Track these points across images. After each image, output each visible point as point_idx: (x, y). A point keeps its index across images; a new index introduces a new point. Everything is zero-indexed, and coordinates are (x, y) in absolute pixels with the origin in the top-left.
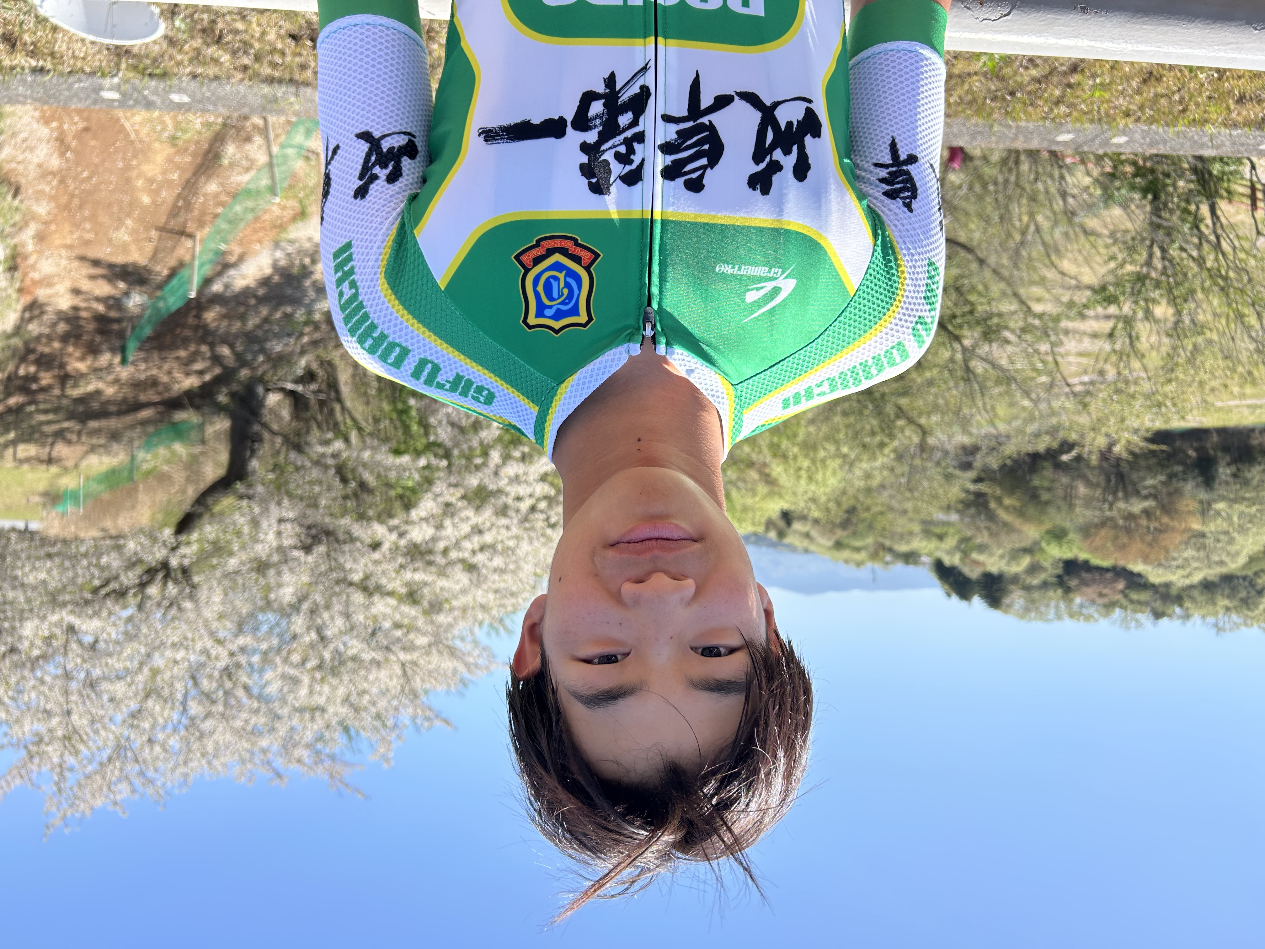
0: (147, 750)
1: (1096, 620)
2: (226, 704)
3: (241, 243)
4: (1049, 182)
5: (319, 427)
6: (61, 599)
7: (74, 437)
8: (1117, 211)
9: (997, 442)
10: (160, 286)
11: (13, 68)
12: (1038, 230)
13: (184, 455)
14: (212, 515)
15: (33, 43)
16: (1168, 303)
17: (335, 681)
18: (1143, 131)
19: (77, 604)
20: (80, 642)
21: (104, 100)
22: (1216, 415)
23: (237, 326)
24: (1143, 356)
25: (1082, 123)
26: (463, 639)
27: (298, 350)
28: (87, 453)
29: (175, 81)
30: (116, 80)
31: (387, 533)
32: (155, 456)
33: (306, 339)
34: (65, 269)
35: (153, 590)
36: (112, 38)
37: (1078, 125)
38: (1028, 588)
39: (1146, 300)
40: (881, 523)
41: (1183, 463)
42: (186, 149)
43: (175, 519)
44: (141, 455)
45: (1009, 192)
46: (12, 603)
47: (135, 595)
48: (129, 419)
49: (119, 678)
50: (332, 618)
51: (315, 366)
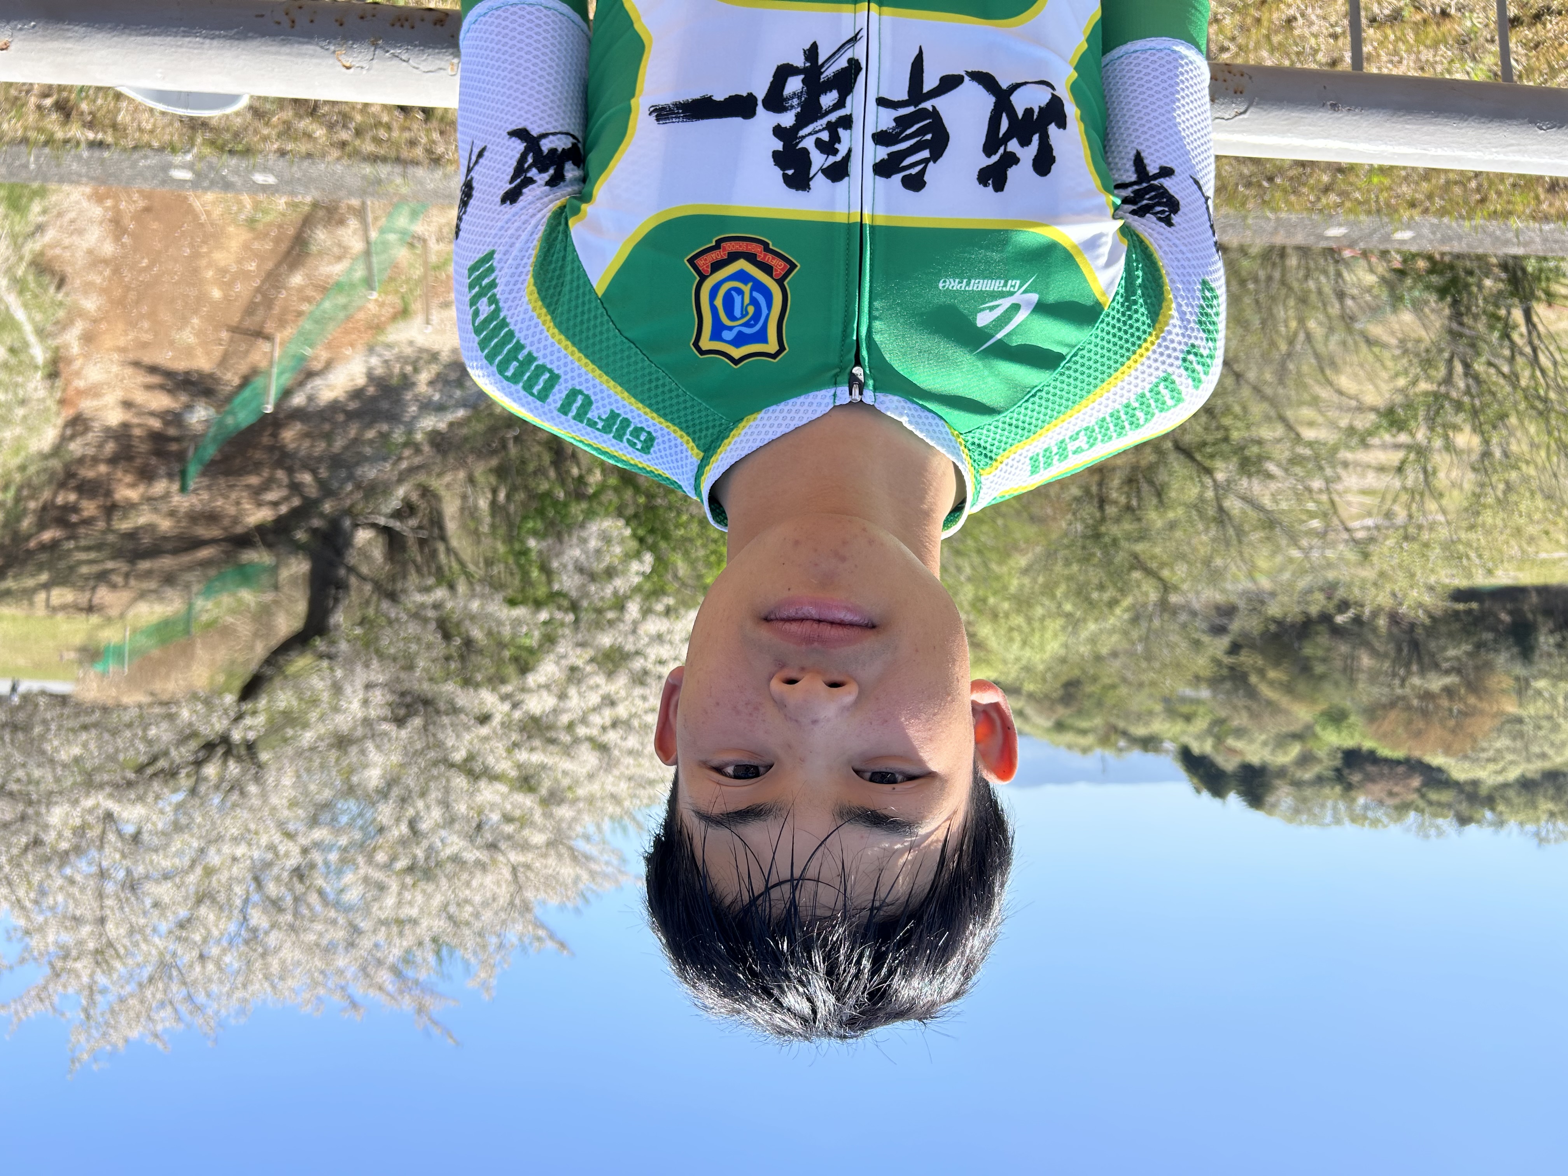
0: (198, 968)
1: (1385, 826)
2: (296, 914)
3: (329, 346)
4: (1323, 279)
5: (419, 570)
6: (97, 778)
7: (118, 580)
8: (1407, 317)
9: (1257, 601)
10: (229, 398)
11: (66, 141)
12: (1309, 337)
13: (253, 604)
14: (286, 677)
15: (90, 113)
16: (1474, 430)
17: (430, 888)
18: (1432, 225)
19: (116, 786)
20: (120, 834)
21: (174, 180)
22: (1536, 570)
23: (321, 447)
24: (1441, 495)
25: (1356, 214)
26: (587, 838)
27: (395, 478)
28: (134, 600)
29: (260, 159)
30: (189, 157)
31: (498, 703)
32: (218, 605)
33: (404, 465)
34: (117, 376)
35: (211, 770)
36: (187, 107)
37: (1352, 217)
38: (1298, 784)
39: (1444, 426)
40: (1111, 699)
41: (1493, 629)
42: (266, 235)
43: (238, 684)
44: (200, 603)
45: (1273, 292)
46: (38, 783)
47: (188, 775)
48: (186, 559)
49: (166, 877)
50: (428, 807)
51: (414, 497)
